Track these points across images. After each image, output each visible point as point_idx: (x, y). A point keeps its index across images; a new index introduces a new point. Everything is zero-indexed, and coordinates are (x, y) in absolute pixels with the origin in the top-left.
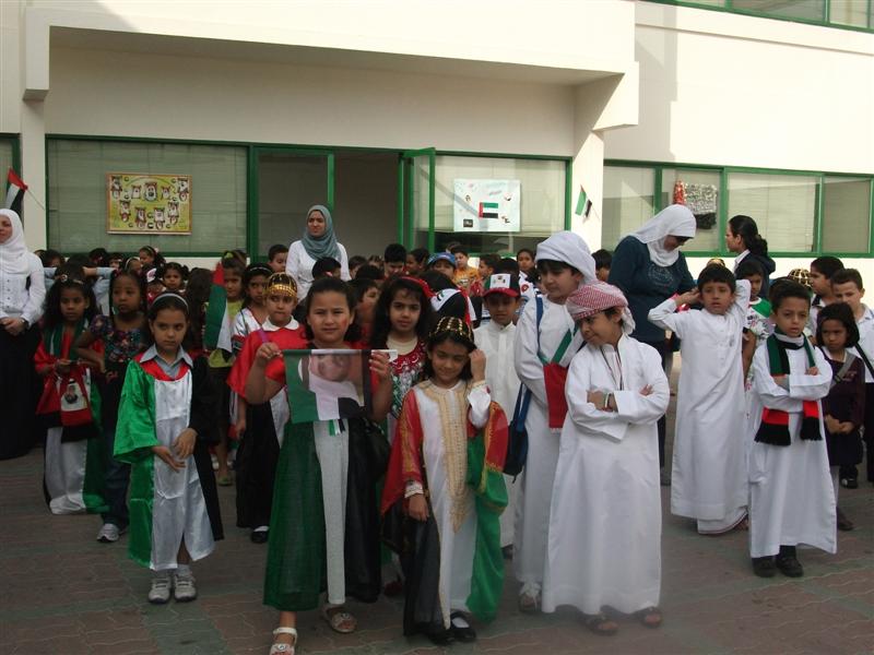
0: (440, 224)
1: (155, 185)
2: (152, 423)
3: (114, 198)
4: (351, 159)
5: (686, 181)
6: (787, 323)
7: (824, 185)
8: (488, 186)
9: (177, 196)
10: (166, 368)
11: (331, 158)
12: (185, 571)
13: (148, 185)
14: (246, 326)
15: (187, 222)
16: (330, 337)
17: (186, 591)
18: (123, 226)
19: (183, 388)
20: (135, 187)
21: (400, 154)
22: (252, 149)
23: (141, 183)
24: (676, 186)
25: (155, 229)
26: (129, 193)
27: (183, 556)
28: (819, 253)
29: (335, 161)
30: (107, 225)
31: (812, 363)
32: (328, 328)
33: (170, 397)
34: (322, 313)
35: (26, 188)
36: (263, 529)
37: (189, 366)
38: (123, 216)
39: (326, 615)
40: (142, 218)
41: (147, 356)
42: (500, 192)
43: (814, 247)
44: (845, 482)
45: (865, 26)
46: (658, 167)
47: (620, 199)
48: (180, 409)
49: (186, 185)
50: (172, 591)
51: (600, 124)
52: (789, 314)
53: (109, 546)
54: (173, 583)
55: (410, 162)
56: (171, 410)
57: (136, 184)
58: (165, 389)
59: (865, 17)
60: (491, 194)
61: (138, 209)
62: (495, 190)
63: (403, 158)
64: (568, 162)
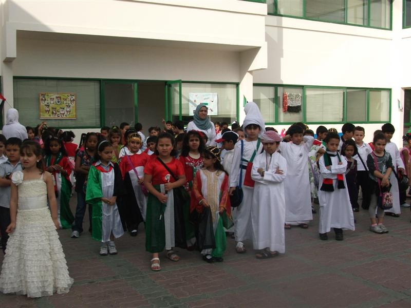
0: (184, 112)
1: (60, 98)
2: (100, 188)
3: (43, 104)
4: (144, 85)
5: (288, 92)
6: (331, 147)
7: (347, 92)
8: (204, 96)
9: (70, 102)
10: (104, 168)
11: (136, 85)
12: (112, 243)
13: (57, 97)
14: (126, 153)
15: (75, 114)
16: (165, 154)
17: (113, 250)
18: (46, 116)
19: (111, 174)
20: (51, 99)
21: (166, 83)
22: (102, 82)
23: (54, 97)
24: (284, 94)
25: (60, 117)
26: (49, 101)
27: (112, 237)
28: (345, 122)
29: (138, 85)
30: (40, 116)
31: (340, 160)
32: (164, 151)
33: (106, 178)
34: (162, 145)
35: (5, 100)
36: (135, 231)
37: (113, 167)
38: (46, 111)
39: (168, 256)
40: (55, 112)
41: (97, 164)
42: (208, 98)
43: (343, 119)
44: (354, 209)
45: (362, 24)
46: (276, 86)
47: (260, 100)
48: (110, 182)
49: (74, 97)
50: (108, 251)
51: (251, 68)
52: (332, 144)
53: (76, 239)
54: (108, 248)
55: (170, 86)
56: (107, 183)
57: (52, 97)
58: (105, 175)
59: (362, 20)
60: (205, 99)
61: (53, 108)
62: (206, 97)
63: (167, 85)
64: (237, 85)
